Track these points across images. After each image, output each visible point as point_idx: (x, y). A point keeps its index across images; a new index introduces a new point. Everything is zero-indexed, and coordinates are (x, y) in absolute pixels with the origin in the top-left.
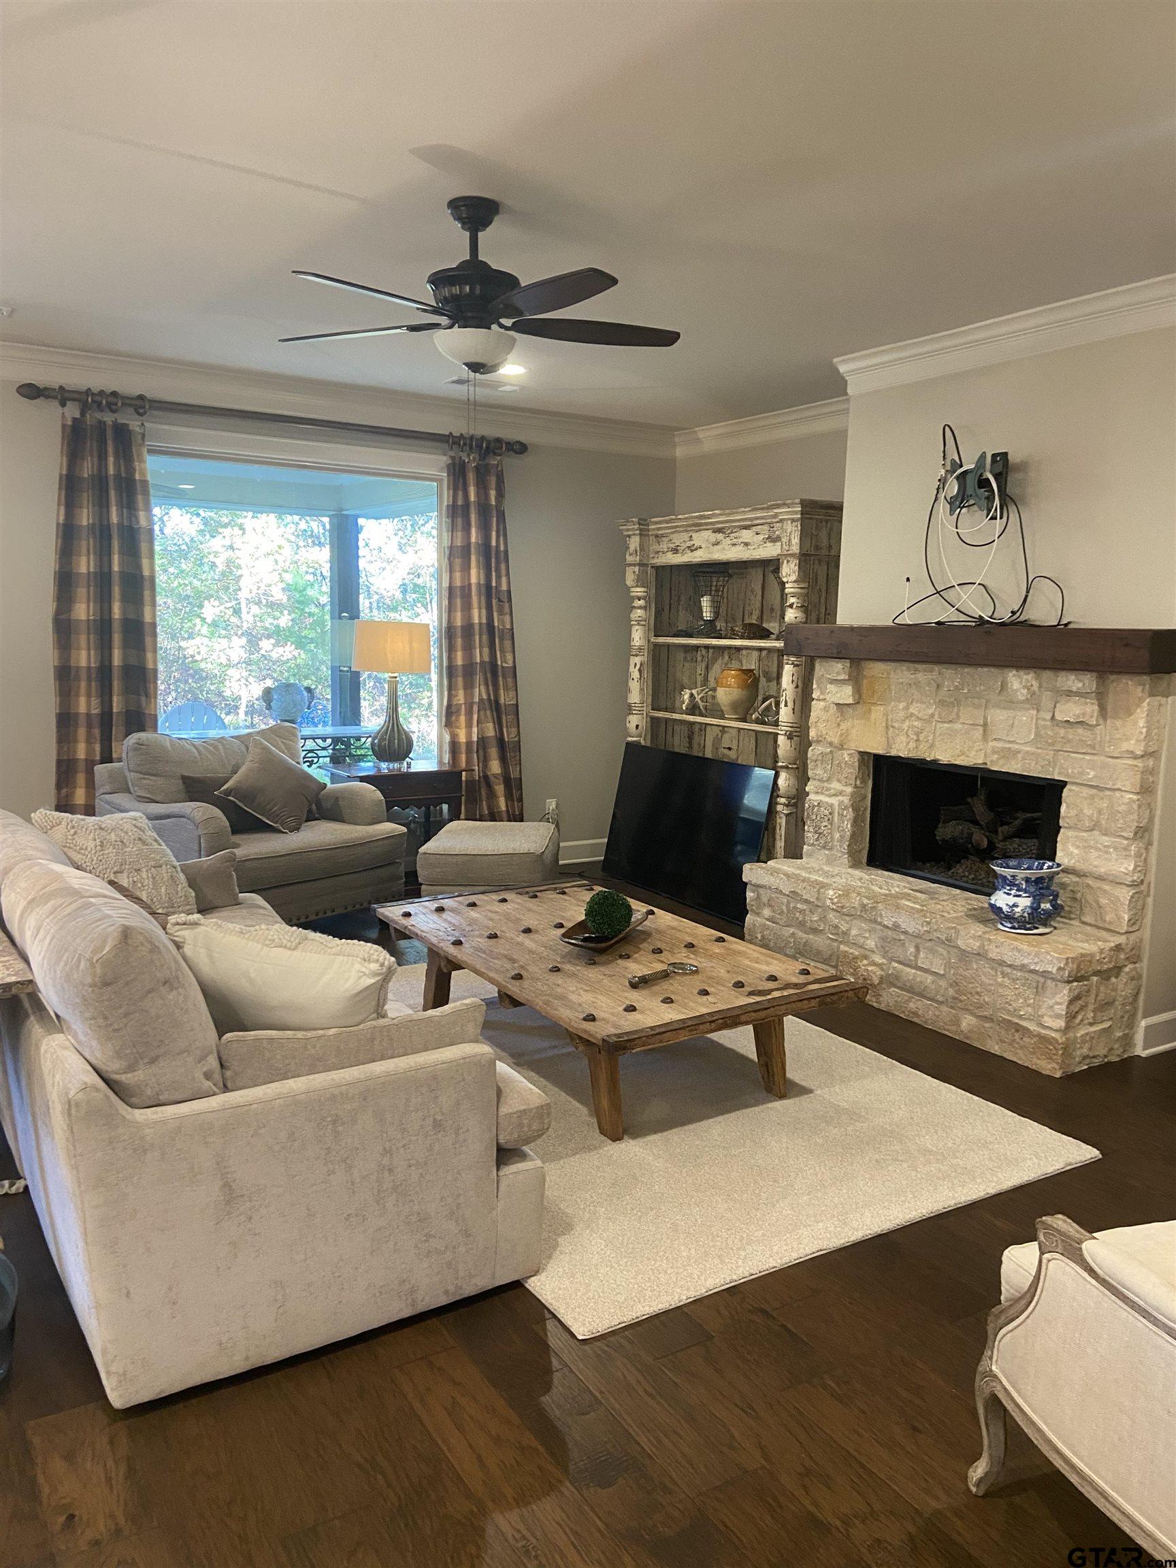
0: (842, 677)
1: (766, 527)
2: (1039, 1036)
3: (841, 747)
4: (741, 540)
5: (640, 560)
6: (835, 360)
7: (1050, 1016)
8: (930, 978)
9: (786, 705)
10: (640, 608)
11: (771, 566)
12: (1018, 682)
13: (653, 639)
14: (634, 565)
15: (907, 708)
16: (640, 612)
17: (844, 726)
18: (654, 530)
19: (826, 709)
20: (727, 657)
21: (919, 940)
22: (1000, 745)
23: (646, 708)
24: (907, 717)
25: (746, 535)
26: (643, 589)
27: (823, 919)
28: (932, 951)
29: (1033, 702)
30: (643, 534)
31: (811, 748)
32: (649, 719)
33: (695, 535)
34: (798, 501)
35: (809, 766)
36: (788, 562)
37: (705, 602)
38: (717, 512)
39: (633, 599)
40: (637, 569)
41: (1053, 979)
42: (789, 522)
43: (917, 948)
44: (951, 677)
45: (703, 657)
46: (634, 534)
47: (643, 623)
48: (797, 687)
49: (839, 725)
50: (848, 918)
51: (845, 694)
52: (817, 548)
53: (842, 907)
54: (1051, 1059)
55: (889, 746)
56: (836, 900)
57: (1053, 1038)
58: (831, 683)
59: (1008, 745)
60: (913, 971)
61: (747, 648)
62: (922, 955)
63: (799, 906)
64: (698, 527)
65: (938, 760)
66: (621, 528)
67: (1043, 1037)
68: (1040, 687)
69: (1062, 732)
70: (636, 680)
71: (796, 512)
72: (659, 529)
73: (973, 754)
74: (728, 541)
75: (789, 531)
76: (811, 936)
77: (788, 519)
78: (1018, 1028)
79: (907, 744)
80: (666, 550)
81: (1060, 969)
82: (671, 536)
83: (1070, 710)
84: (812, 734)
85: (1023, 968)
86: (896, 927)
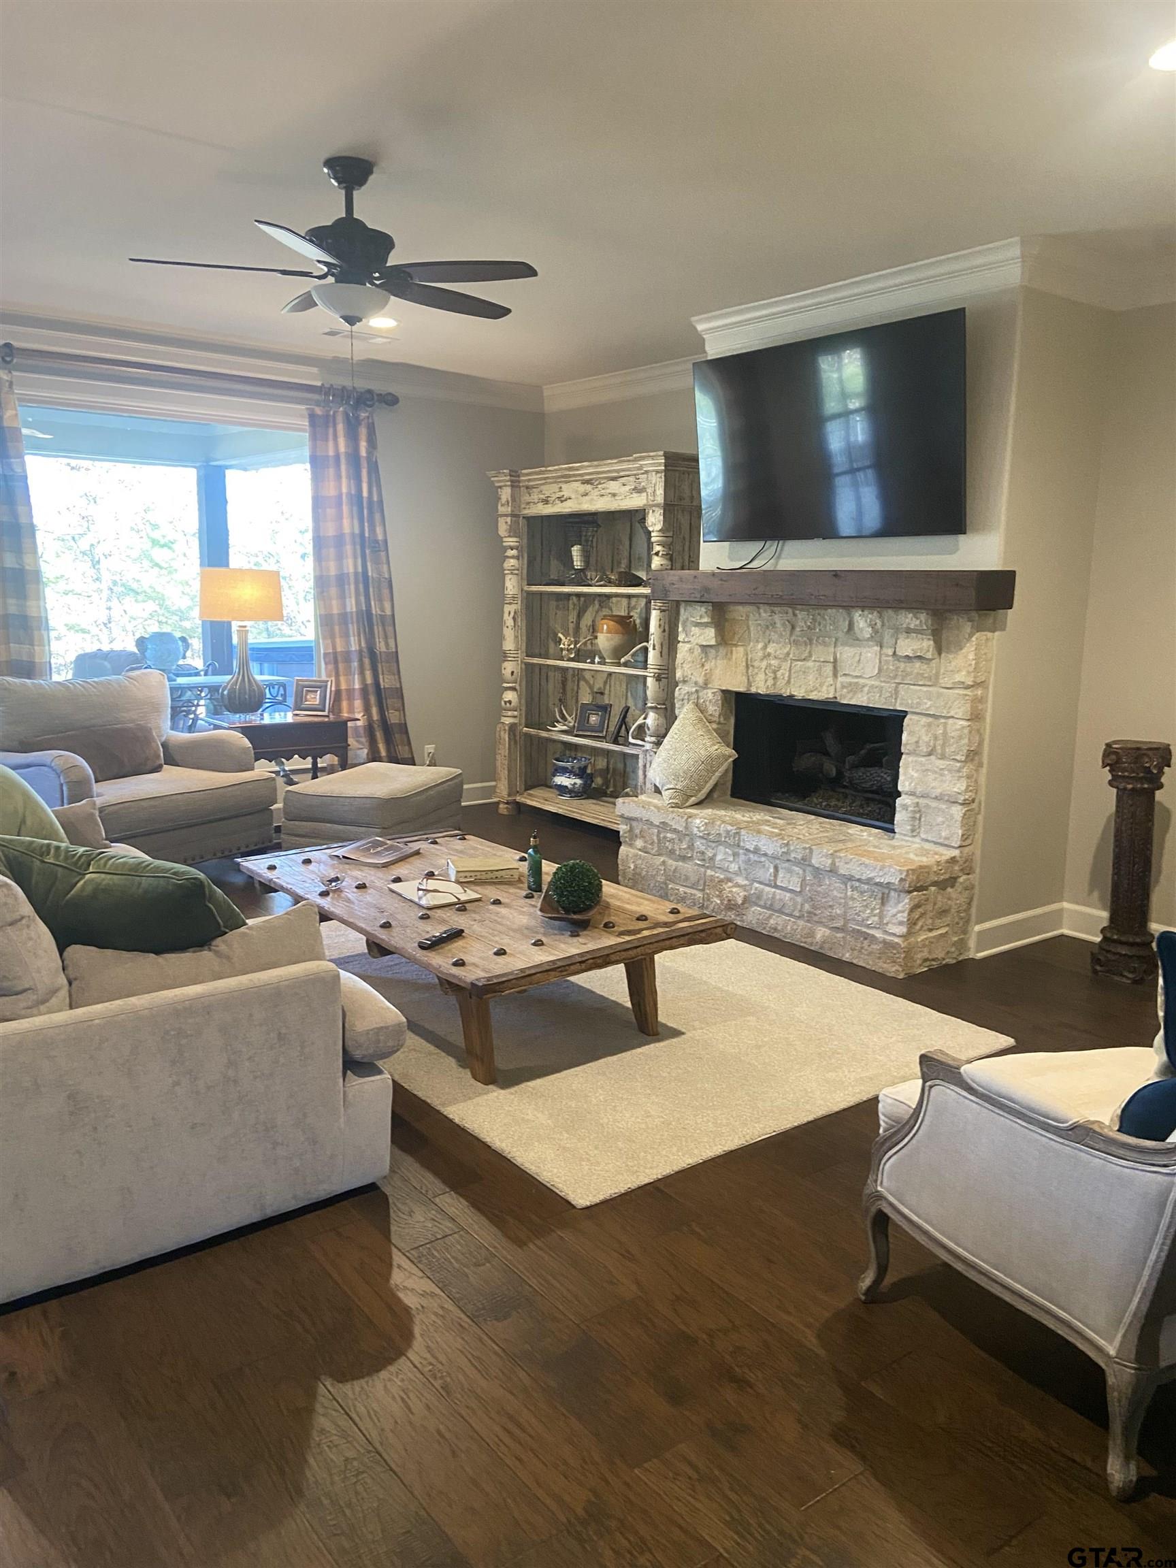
0: (706, 620)
1: (632, 479)
2: (884, 942)
3: (706, 685)
4: (608, 491)
5: (512, 511)
6: (693, 319)
7: (894, 924)
8: (788, 895)
9: (654, 649)
10: (513, 557)
11: (636, 517)
12: (862, 622)
13: (526, 588)
14: (506, 515)
15: (765, 647)
16: (513, 562)
17: (707, 667)
18: (525, 481)
19: (691, 651)
20: (597, 606)
21: (778, 862)
22: (848, 679)
23: (521, 655)
24: (765, 657)
25: (613, 486)
26: (515, 539)
27: (691, 847)
28: (790, 871)
29: (877, 638)
30: (515, 485)
31: (677, 688)
32: (523, 666)
33: (564, 486)
34: (661, 453)
35: (677, 705)
36: (653, 511)
37: (576, 551)
38: (586, 464)
39: (505, 549)
40: (509, 519)
41: (895, 890)
42: (654, 473)
43: (776, 868)
44: (803, 618)
45: (574, 605)
46: (506, 486)
47: (516, 572)
48: (664, 631)
49: (703, 665)
50: (714, 845)
51: (709, 636)
52: (681, 499)
53: (708, 834)
54: (895, 962)
55: (749, 684)
56: (702, 828)
57: (897, 943)
58: (695, 626)
59: (856, 680)
60: (773, 890)
61: (617, 595)
62: (781, 875)
63: (669, 835)
64: (567, 479)
65: (794, 696)
66: (492, 479)
67: (889, 943)
68: (883, 625)
69: (902, 665)
70: (510, 628)
71: (660, 464)
72: (530, 480)
73: (825, 688)
74: (596, 492)
75: (654, 482)
76: (681, 863)
77: (653, 471)
78: (866, 936)
79: (766, 681)
80: (536, 501)
81: (901, 880)
82: (542, 487)
83: (907, 646)
84: (679, 674)
85: (869, 881)
86: (756, 851)
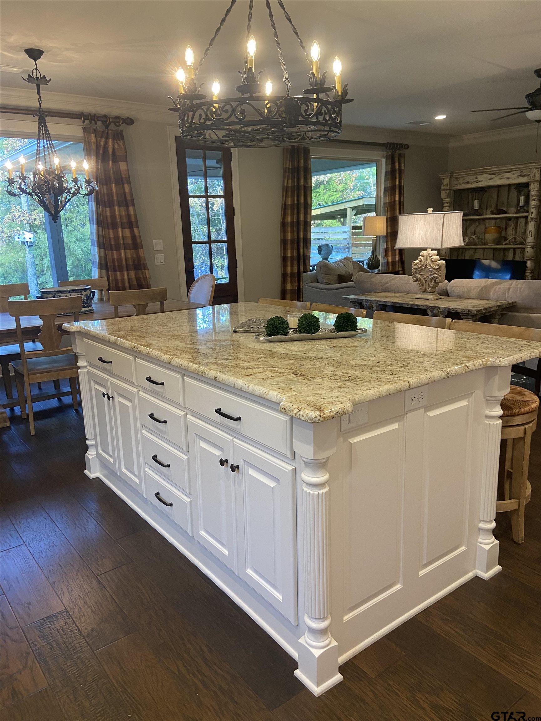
1: (519, 171)
4: (505, 177)
5: (449, 188)
9: (531, 236)
16: (447, 208)
25: (508, 175)
26: (449, 199)
30: (451, 177)
33: (479, 176)
36: (534, 183)
39: (443, 203)
42: (533, 169)
46: (446, 178)
64: (481, 173)
66: (440, 176)
71: (539, 165)
72: (459, 175)
74: (497, 178)
75: (533, 172)
80: (461, 183)
